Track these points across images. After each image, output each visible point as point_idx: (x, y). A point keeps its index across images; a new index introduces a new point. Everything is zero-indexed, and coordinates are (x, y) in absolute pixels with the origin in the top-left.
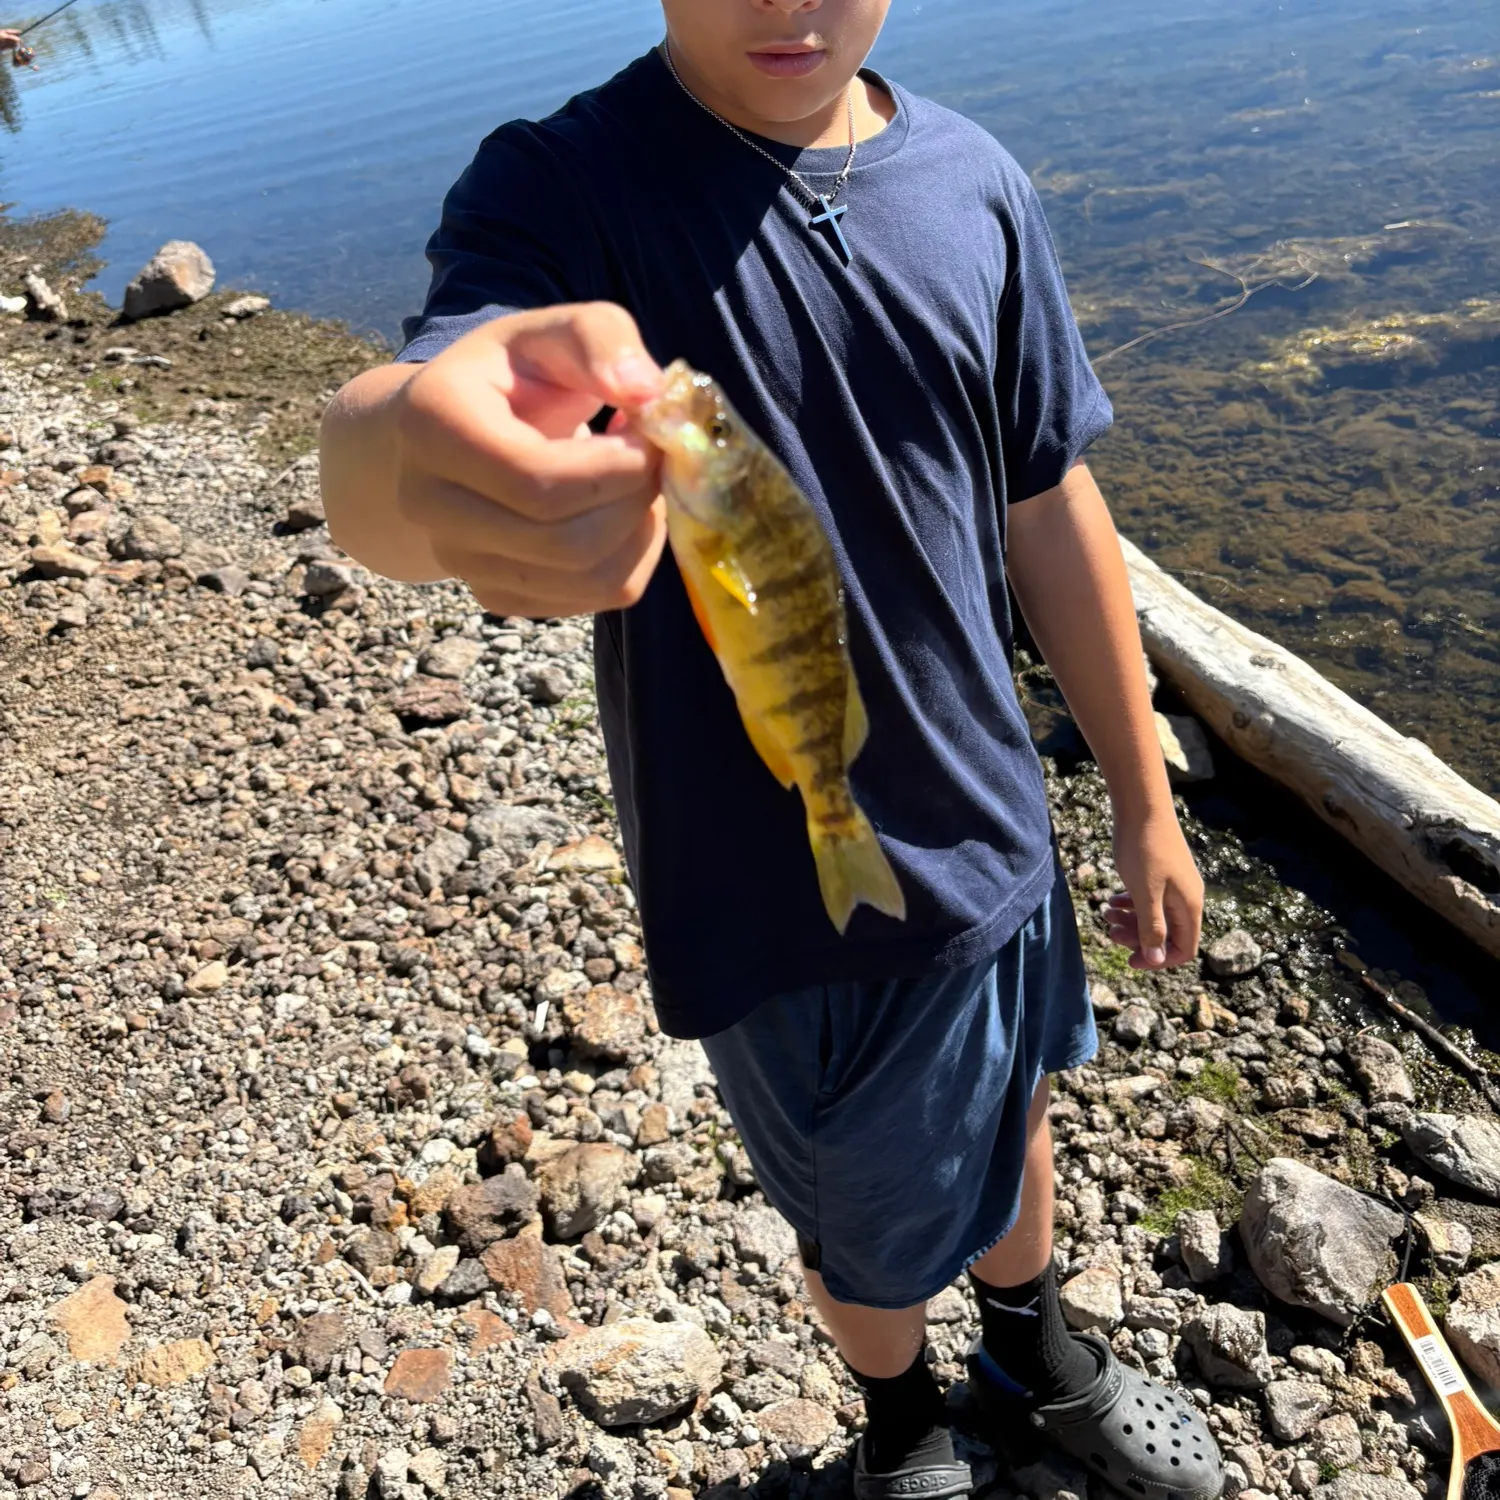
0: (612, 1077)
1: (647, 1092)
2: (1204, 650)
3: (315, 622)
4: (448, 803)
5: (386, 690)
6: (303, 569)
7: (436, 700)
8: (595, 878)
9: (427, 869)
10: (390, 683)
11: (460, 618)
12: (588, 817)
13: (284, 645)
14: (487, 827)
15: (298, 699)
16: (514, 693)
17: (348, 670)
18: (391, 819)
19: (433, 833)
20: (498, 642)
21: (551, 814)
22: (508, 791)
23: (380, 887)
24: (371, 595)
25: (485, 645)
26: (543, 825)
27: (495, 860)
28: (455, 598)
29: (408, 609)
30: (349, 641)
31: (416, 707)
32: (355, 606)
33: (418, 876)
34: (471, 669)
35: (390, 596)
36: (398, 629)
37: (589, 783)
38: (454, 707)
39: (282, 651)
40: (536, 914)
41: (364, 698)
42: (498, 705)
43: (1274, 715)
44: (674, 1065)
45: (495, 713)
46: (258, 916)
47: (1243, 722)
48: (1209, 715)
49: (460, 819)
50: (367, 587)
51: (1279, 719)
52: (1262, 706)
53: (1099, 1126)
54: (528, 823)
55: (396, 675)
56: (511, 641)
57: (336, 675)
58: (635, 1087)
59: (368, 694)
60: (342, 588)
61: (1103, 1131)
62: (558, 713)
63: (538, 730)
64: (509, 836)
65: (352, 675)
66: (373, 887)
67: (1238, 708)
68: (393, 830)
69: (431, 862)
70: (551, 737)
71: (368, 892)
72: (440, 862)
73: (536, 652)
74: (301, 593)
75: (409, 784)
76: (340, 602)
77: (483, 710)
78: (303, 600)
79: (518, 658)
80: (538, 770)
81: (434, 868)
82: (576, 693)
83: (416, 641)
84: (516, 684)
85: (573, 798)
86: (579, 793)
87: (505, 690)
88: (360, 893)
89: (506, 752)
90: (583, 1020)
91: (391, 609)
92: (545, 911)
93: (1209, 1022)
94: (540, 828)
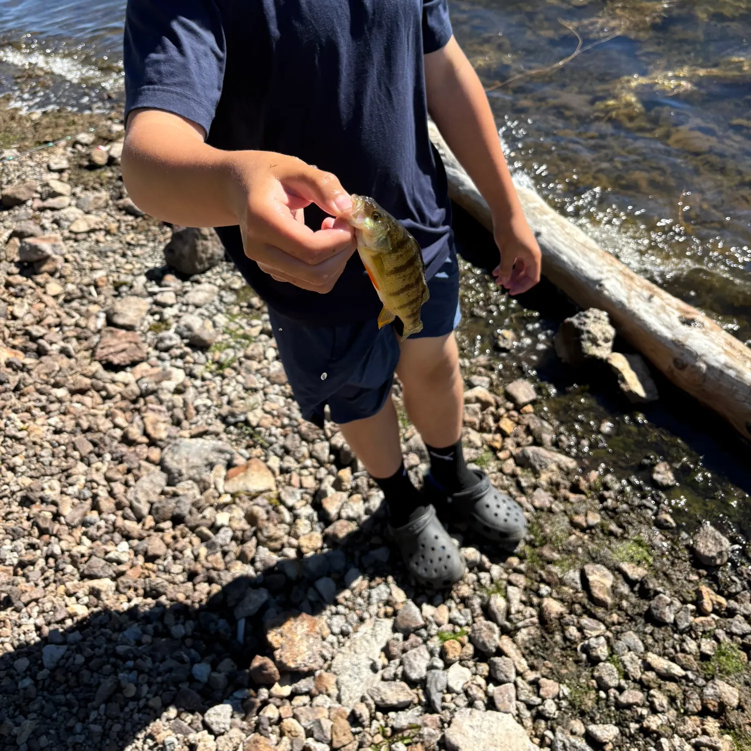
0: (303, 685)
1: (329, 695)
2: (647, 312)
3: (30, 282)
4: (145, 440)
5: (86, 339)
6: (16, 240)
7: (124, 350)
8: (259, 500)
9: (139, 502)
10: (89, 334)
11: (129, 279)
12: (244, 443)
13: (11, 304)
14: (178, 462)
15: (25, 350)
16: (177, 340)
17: (57, 321)
18: (108, 457)
19: (139, 468)
20: (159, 298)
21: (220, 444)
22: (185, 424)
23: (106, 521)
24: (66, 261)
25: (150, 300)
26: (216, 454)
27: (188, 490)
28: (123, 260)
29: (92, 269)
30: (56, 297)
31: (111, 358)
32: (56, 270)
33: (131, 507)
34: (143, 319)
35: (79, 260)
36: (88, 285)
37: (242, 418)
38: (138, 355)
39: (10, 308)
40: (224, 536)
41: (72, 345)
42: (167, 350)
43: (705, 363)
44: (346, 669)
45: (165, 355)
46: (15, 561)
47: (681, 364)
48: (652, 356)
49: (155, 454)
50: (63, 255)
51: (710, 367)
52: (696, 357)
53: (660, 709)
54: (205, 455)
55: (92, 327)
56: (168, 297)
57: (50, 326)
58: (321, 693)
59: (74, 341)
60: (46, 259)
61: (663, 712)
62: (210, 355)
63: (198, 370)
64: (193, 467)
65: (59, 325)
66: (102, 523)
67: (678, 356)
68: (109, 469)
69: (140, 495)
70: (208, 375)
71: (99, 528)
72: (147, 494)
73: (187, 305)
74: (17, 259)
75: (116, 426)
76: (46, 267)
77: (156, 353)
78: (18, 264)
79: (174, 311)
80: (205, 405)
81: (143, 500)
82: (220, 338)
83: (101, 298)
84: (176, 332)
85: (232, 428)
86: (235, 425)
87: (171, 339)
88: (92, 530)
89: (178, 391)
90: (282, 647)
91: (81, 269)
92: (230, 533)
93: (709, 608)
94: (213, 457)
